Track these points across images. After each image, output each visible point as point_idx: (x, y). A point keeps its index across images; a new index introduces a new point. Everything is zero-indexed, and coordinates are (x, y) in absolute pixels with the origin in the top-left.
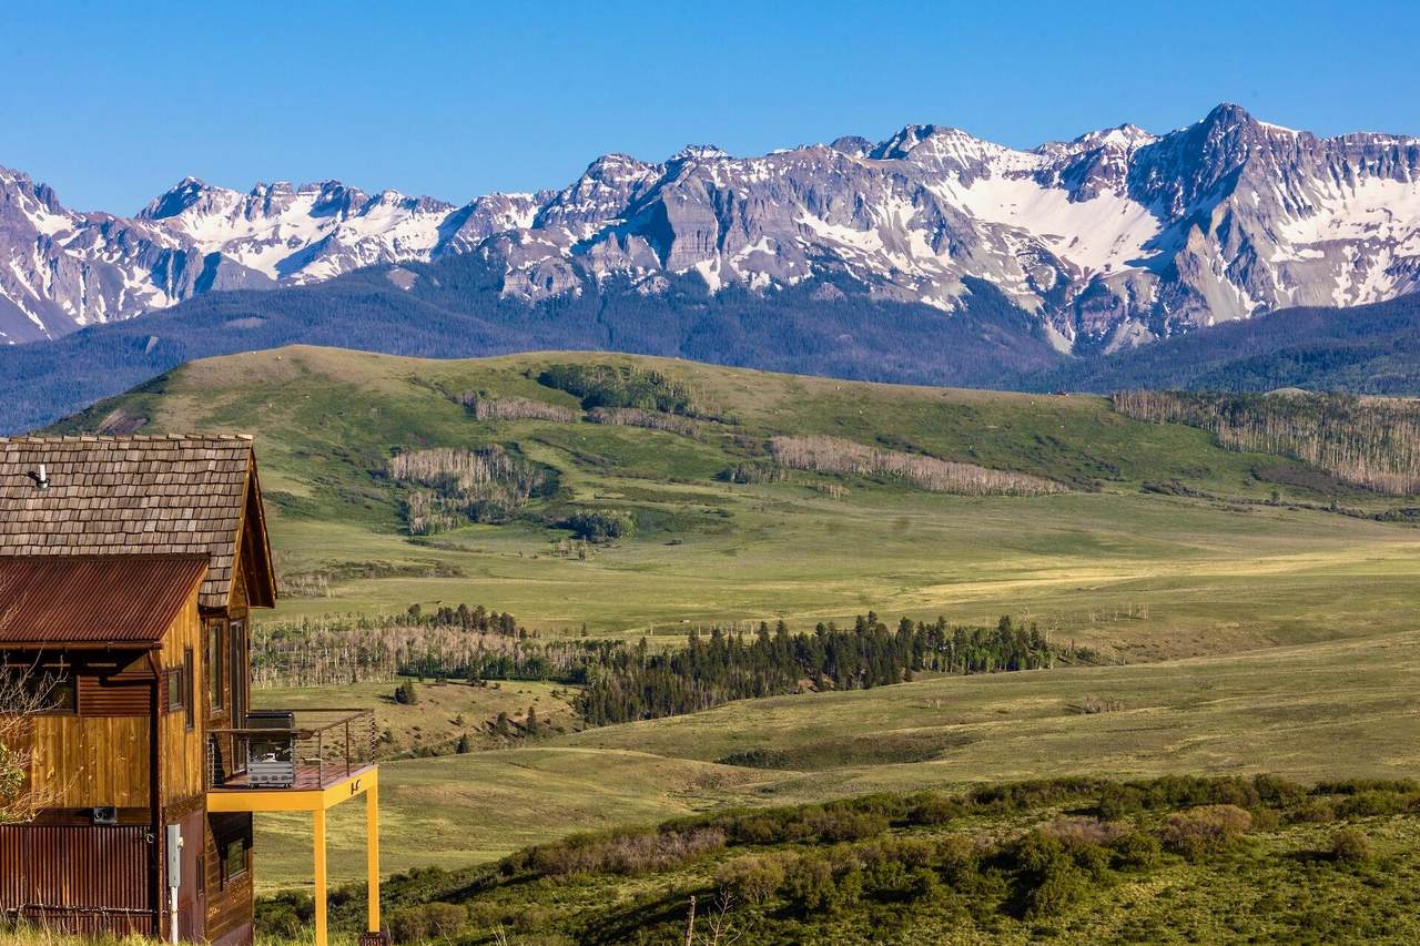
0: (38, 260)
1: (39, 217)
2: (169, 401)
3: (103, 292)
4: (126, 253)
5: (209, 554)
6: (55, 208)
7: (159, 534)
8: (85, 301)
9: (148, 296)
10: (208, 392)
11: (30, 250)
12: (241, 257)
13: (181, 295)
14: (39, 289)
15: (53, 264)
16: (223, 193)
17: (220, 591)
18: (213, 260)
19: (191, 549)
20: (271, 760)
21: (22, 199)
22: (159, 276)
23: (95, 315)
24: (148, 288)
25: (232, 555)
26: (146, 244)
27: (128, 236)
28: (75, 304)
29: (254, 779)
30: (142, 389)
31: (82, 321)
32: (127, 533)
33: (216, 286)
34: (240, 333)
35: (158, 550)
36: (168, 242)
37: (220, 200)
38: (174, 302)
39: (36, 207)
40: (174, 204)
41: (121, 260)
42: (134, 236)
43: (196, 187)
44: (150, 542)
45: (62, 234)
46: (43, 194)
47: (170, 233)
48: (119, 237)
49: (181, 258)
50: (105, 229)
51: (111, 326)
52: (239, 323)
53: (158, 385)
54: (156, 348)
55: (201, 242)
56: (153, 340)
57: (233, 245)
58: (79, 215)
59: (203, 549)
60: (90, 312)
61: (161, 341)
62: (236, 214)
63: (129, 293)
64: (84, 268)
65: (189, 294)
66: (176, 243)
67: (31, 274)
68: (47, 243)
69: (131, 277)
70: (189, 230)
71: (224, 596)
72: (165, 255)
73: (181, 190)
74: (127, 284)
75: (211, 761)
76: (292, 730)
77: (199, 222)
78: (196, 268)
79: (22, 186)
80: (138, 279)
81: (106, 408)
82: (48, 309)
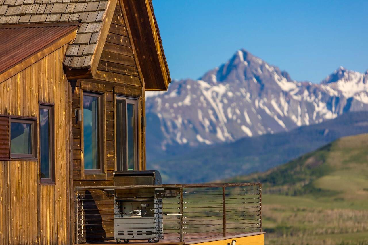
0: (282, 100)
1: (283, 84)
2: (332, 154)
3: (308, 112)
4: (317, 96)
5: (80, 21)
6: (289, 80)
7: (37, 6)
8: (301, 116)
9: (325, 114)
10: (347, 150)
11: (279, 96)
12: (361, 99)
13: (338, 113)
14: (283, 111)
15: (288, 102)
16: (354, 74)
17: (85, 53)
18: (350, 100)
19: (65, 18)
20: (137, 216)
21: (276, 77)
22: (329, 106)
23: (304, 121)
24: (325, 110)
25: (101, 21)
26: (325, 94)
27: (317, 91)
28: (297, 117)
29: (121, 233)
30: (322, 149)
31: (299, 124)
32: (9, 6)
33: (352, 109)
34: (361, 128)
35: (35, 19)
36: (333, 93)
37: (353, 76)
38: (335, 116)
39: (282, 79)
40: (335, 78)
41: (315, 100)
42: (319, 90)
43: (343, 71)
44: (28, 12)
45: (292, 90)
46: (285, 75)
47: (334, 89)
48: (314, 91)
49: (338, 99)
50: (308, 88)
51: (311, 125)
52: (360, 124)
53: (328, 148)
54: (328, 134)
55: (345, 92)
56: (327, 131)
57: (358, 94)
58: (298, 82)
59: (75, 17)
60: (303, 120)
61: (330, 132)
62: (359, 81)
63: (318, 113)
64: (301, 103)
65: (341, 112)
66: (336, 93)
67: (280, 106)
68: (286, 94)
69: (318, 106)
70: (341, 88)
71: (88, 58)
72: (331, 98)
73: (338, 72)
74: (317, 109)
75: (80, 217)
76: (157, 187)
77: (345, 85)
78: (343, 103)
79: (277, 72)
80: (321, 107)
81: (307, 157)
82: (287, 120)
